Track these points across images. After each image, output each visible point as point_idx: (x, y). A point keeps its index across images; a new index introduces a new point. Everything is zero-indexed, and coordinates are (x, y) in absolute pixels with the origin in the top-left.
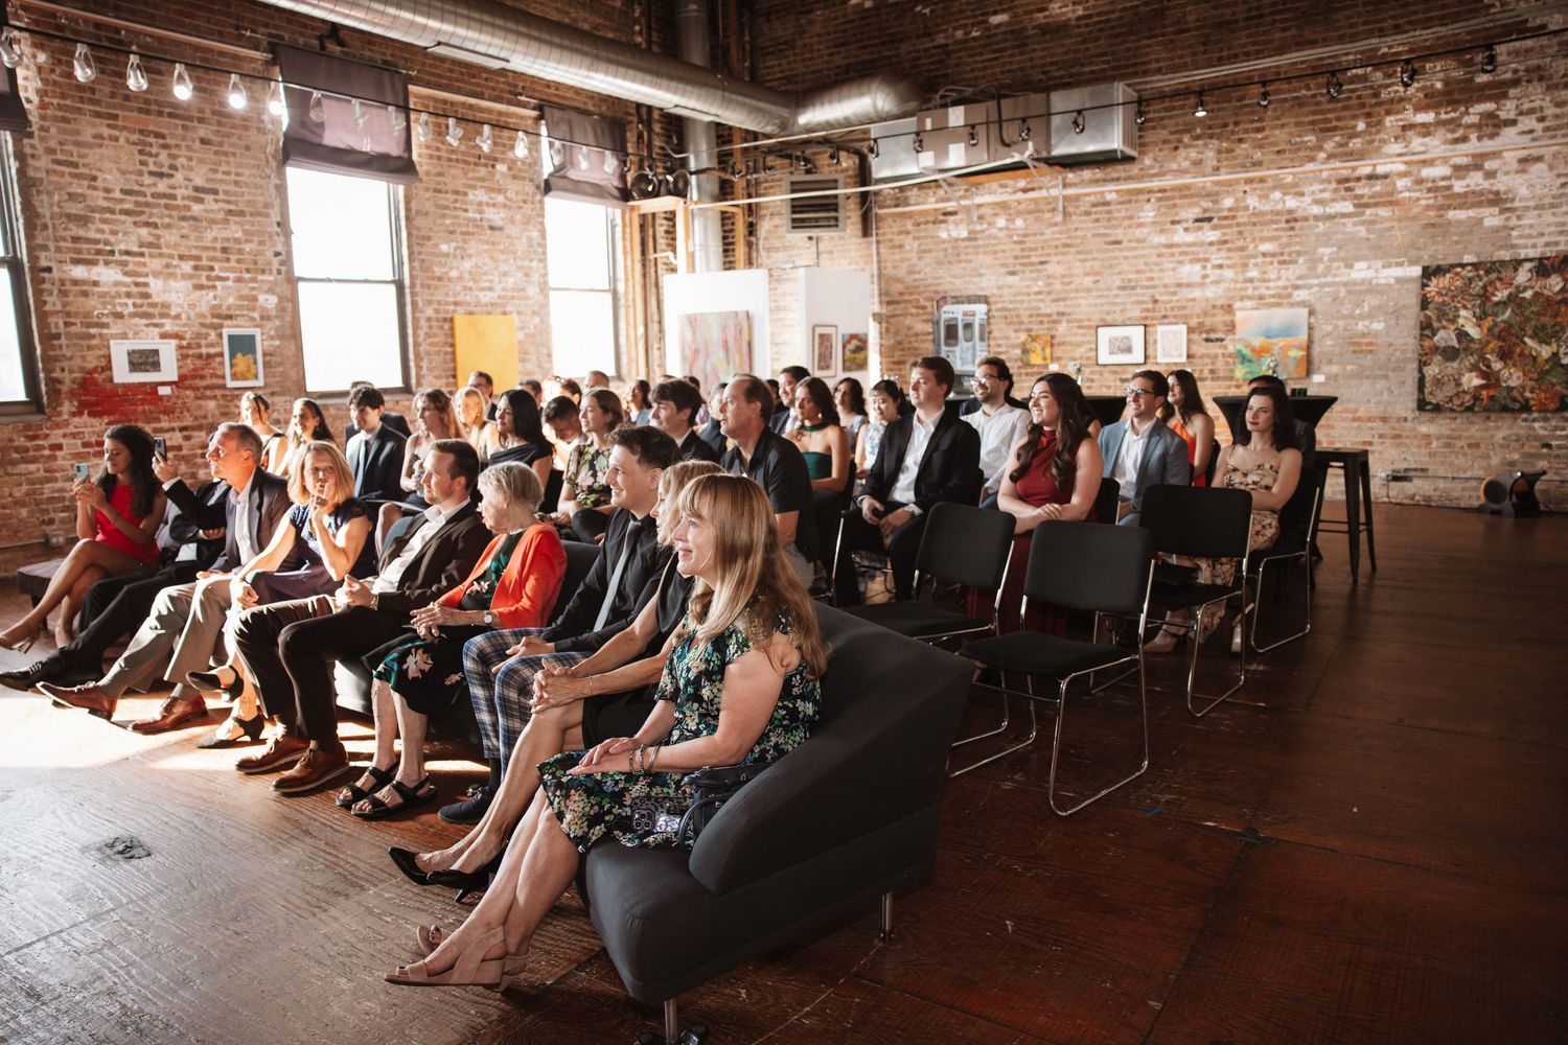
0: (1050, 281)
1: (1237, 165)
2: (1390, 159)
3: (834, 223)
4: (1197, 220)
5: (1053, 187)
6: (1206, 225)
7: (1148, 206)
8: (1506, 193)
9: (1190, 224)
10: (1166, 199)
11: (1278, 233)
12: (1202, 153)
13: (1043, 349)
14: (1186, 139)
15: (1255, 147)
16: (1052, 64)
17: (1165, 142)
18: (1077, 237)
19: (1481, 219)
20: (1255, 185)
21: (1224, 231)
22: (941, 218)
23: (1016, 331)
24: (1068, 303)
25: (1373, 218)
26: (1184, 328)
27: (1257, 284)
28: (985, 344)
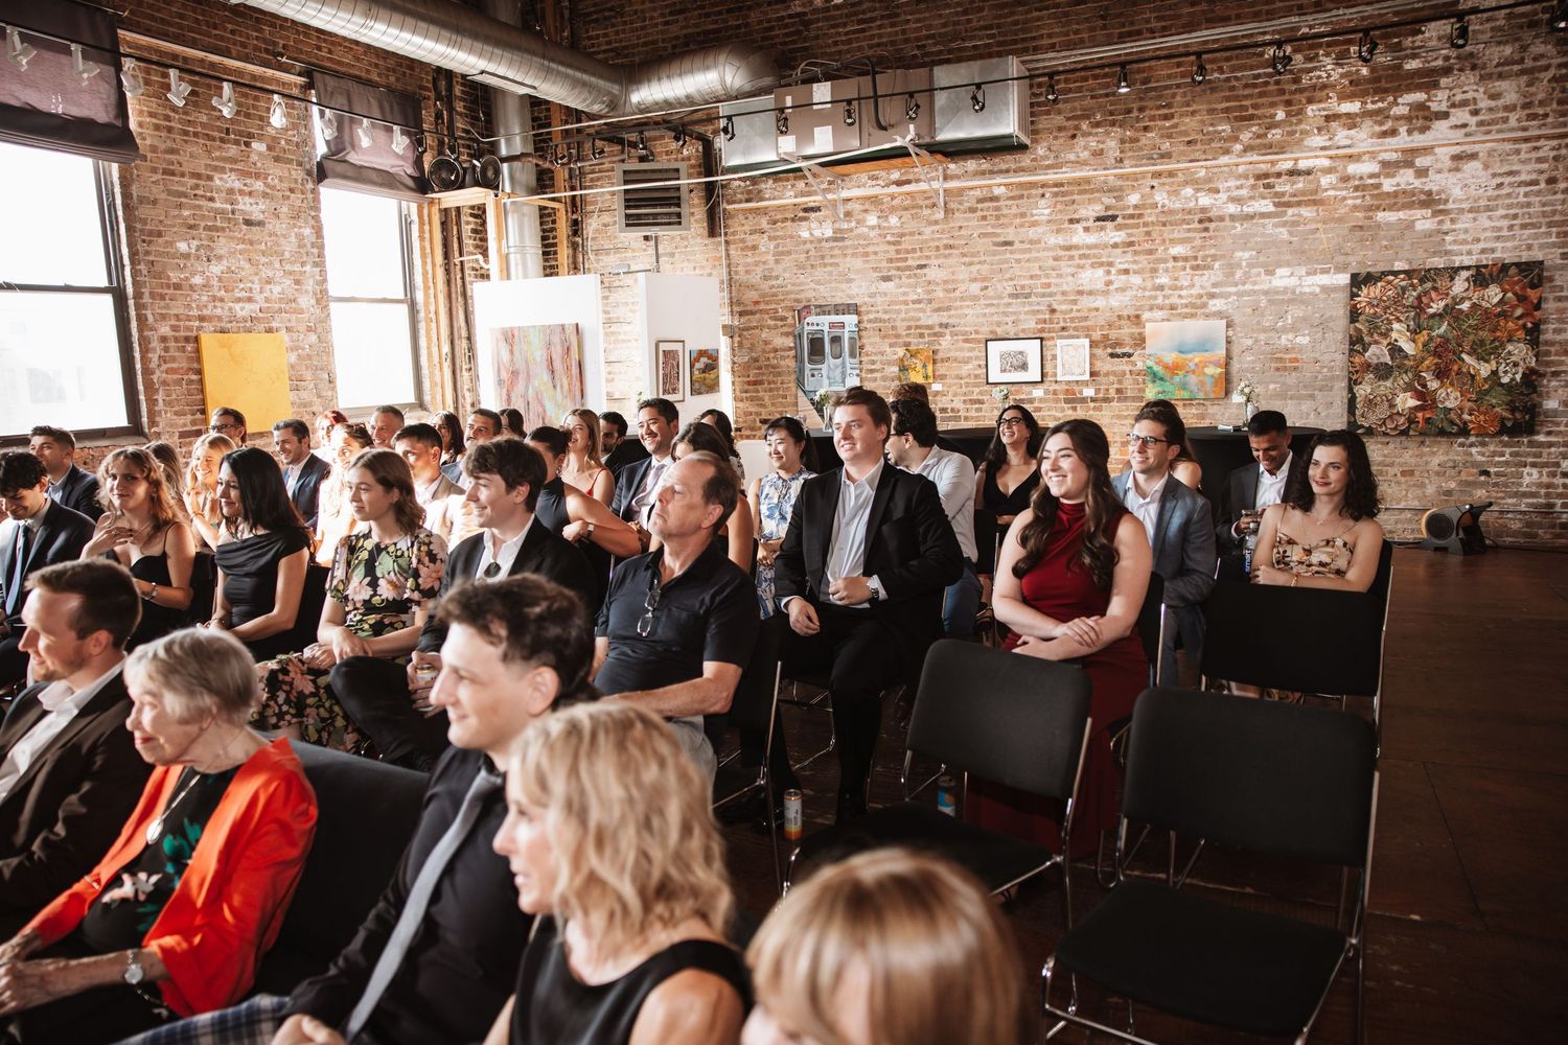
0: (930, 288)
1: (1142, 158)
2: (1313, 151)
3: (676, 220)
4: (1099, 219)
5: (931, 178)
6: (1109, 224)
7: (1042, 202)
8: (1438, 193)
9: (1090, 223)
10: (1064, 194)
11: (1191, 235)
12: (1103, 143)
13: (924, 366)
14: (1085, 126)
15: (1162, 137)
16: (928, 37)
17: (1060, 129)
18: (960, 237)
19: (1413, 222)
20: (1164, 180)
21: (1130, 231)
22: (801, 214)
23: (891, 346)
24: (952, 312)
25: (1295, 218)
26: (1086, 342)
27: (1167, 292)
28: (856, 361)
